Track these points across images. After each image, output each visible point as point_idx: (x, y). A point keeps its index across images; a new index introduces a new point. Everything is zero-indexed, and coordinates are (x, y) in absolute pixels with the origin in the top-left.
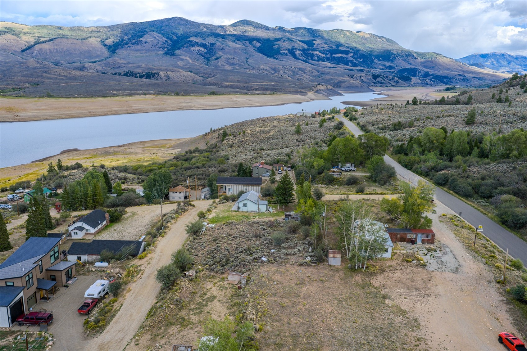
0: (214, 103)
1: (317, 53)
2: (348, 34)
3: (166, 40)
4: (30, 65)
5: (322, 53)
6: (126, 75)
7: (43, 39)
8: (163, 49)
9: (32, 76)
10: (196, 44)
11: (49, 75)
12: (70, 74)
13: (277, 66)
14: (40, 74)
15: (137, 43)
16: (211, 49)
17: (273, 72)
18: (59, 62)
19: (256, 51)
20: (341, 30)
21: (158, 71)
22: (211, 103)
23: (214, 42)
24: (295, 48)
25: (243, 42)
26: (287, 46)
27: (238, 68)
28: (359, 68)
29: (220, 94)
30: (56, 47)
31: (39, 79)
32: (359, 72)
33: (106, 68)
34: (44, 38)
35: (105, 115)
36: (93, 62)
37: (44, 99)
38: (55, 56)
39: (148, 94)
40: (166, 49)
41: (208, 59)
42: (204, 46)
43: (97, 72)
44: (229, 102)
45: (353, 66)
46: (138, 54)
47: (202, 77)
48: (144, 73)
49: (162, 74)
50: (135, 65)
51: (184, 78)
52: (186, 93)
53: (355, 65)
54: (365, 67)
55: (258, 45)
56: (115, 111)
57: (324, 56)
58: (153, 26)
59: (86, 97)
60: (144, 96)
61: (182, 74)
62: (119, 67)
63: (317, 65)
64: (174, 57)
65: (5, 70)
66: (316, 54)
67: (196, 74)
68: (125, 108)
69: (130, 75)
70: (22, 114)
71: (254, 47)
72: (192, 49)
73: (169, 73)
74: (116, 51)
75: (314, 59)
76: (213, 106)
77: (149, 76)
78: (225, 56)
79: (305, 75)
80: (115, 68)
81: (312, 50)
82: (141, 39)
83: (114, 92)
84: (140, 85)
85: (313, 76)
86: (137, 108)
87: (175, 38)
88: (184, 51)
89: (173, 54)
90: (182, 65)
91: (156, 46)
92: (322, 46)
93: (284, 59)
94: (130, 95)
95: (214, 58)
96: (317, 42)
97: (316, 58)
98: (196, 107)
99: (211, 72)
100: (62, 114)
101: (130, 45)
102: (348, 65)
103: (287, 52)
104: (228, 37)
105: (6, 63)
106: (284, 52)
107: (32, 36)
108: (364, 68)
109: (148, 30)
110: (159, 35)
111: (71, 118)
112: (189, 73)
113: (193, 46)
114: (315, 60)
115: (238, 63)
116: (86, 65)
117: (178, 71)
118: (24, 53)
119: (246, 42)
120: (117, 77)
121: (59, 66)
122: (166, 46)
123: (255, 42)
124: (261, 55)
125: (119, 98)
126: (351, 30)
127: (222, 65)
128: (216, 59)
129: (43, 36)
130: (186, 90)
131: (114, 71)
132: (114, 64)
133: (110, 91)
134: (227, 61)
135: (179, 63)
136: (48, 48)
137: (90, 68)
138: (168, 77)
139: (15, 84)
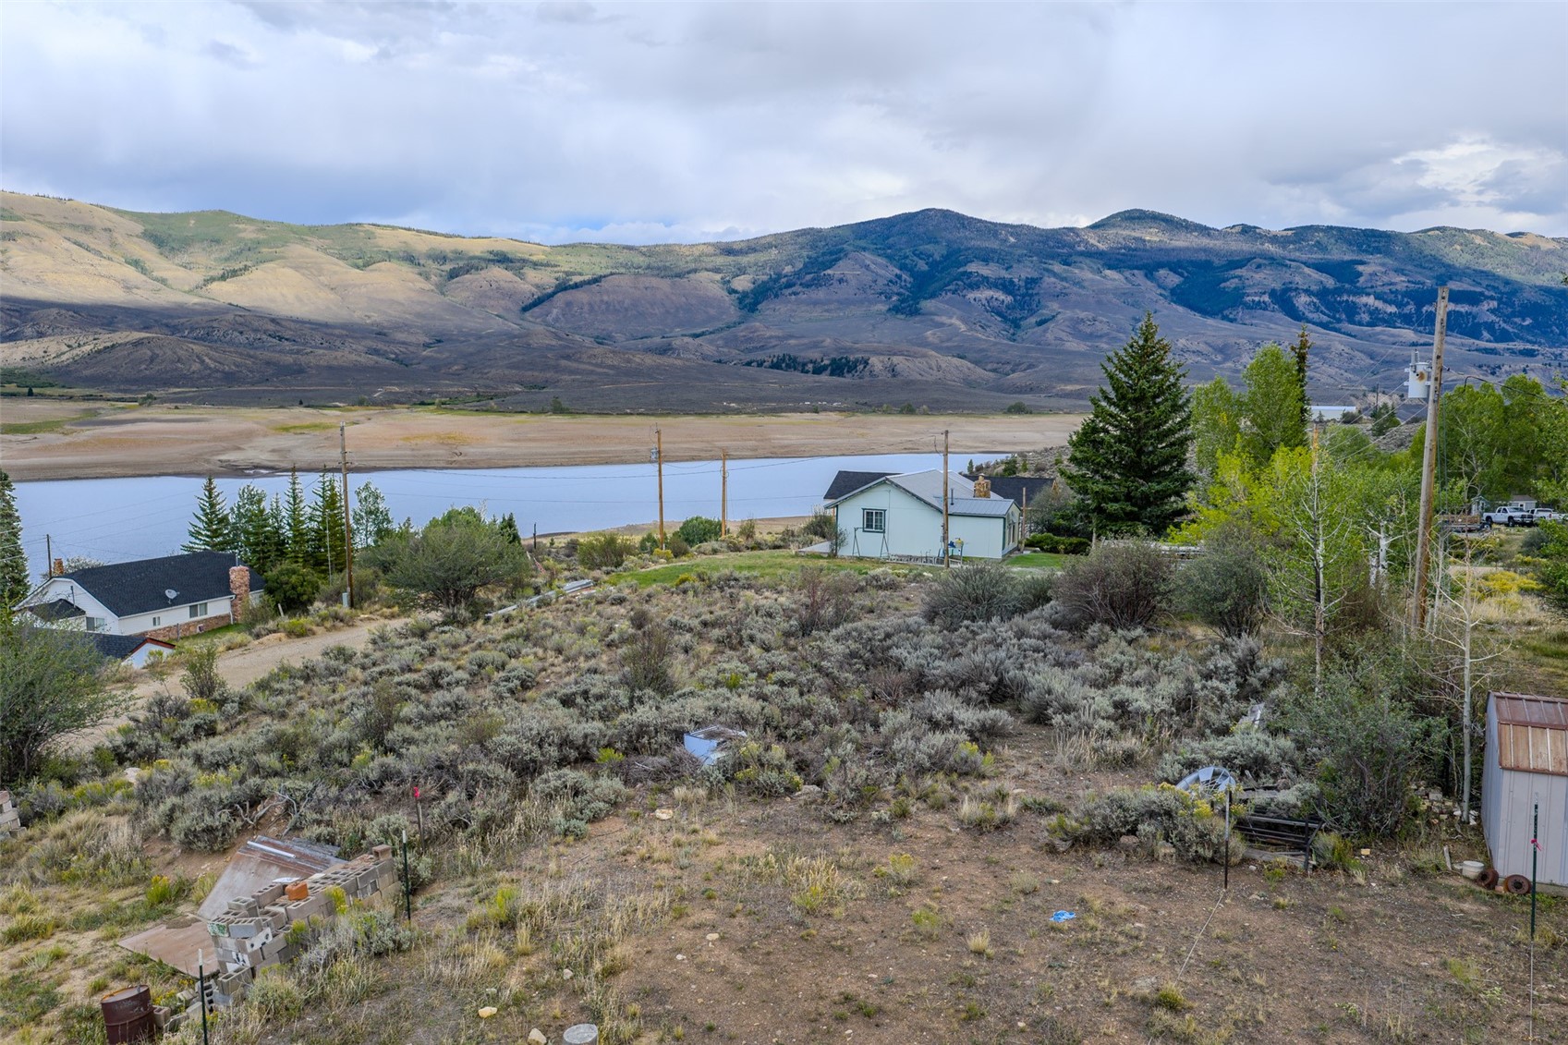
0: (1017, 434)
1: (1370, 300)
2: (1478, 240)
3: (898, 272)
4: (534, 342)
5: (1385, 301)
6: (775, 366)
7: (577, 279)
8: (888, 297)
9: (531, 365)
10: (985, 282)
11: (574, 365)
12: (629, 361)
13: (1232, 341)
14: (553, 363)
15: (816, 283)
16: (1027, 294)
17: (1219, 358)
18: (610, 337)
19: (1165, 298)
20: (1455, 229)
21: (866, 356)
23: (1036, 275)
24: (1294, 286)
25: (1127, 274)
26: (1266, 282)
27: (1104, 345)
28: (1519, 345)
29: (1040, 413)
30: (605, 298)
31: (550, 374)
32: (1521, 358)
33: (726, 350)
34: (581, 274)
35: (693, 459)
36: (696, 336)
37: (543, 417)
38: (603, 322)
39: (825, 410)
40: (895, 298)
41: (1016, 324)
42: (1006, 286)
43: (704, 359)
45: (1496, 341)
46: (816, 313)
47: (994, 371)
48: (826, 362)
49: (876, 362)
50: (805, 341)
51: (940, 374)
52: (937, 407)
53: (1504, 336)
54: (1540, 344)
55: (1173, 280)
56: (722, 449)
57: (1392, 309)
58: (865, 236)
59: (653, 415)
60: (815, 415)
61: (933, 364)
62: (762, 348)
63: (1368, 338)
64: (918, 318)
65: (471, 354)
66: (1366, 305)
67: (976, 363)
68: (752, 445)
69: (788, 366)
70: (472, 451)
71: (1159, 286)
72: (971, 295)
73: (895, 359)
74: (759, 307)
75: (1357, 318)
76: (1015, 444)
77: (840, 367)
78: (1069, 313)
79: (1325, 367)
80: (750, 351)
81: (1349, 293)
82: (829, 272)
83: (732, 404)
84: (810, 390)
85: (1354, 371)
86: (786, 442)
87: (923, 266)
88: (947, 302)
89: (915, 312)
90: (936, 341)
91: (869, 291)
92: (1386, 279)
93: (1254, 321)
94: (774, 411)
95: (1033, 320)
96: (1372, 267)
97: (1366, 317)
99: (1020, 357)
101: (798, 288)
102: (1477, 336)
103: (1266, 298)
104: (1081, 259)
105: (480, 337)
106: (1257, 299)
107: (551, 272)
108: (1536, 347)
109: (851, 248)
110: (879, 260)
112: (956, 361)
113: (974, 286)
114: (1360, 324)
115: (1107, 334)
116: (677, 343)
117: (924, 356)
118: (527, 314)
119: (1136, 272)
120: (753, 370)
121: (606, 344)
122: (895, 289)
123: (1162, 272)
124: (1181, 309)
125: (743, 418)
126: (1489, 229)
127: (1056, 338)
128: (1040, 323)
129: (579, 270)
130: (938, 401)
131: (748, 358)
132: (750, 340)
133: (721, 402)
134: (1074, 328)
135: (929, 334)
136: (585, 301)
137: (686, 349)
138: (893, 371)
139: (486, 387)
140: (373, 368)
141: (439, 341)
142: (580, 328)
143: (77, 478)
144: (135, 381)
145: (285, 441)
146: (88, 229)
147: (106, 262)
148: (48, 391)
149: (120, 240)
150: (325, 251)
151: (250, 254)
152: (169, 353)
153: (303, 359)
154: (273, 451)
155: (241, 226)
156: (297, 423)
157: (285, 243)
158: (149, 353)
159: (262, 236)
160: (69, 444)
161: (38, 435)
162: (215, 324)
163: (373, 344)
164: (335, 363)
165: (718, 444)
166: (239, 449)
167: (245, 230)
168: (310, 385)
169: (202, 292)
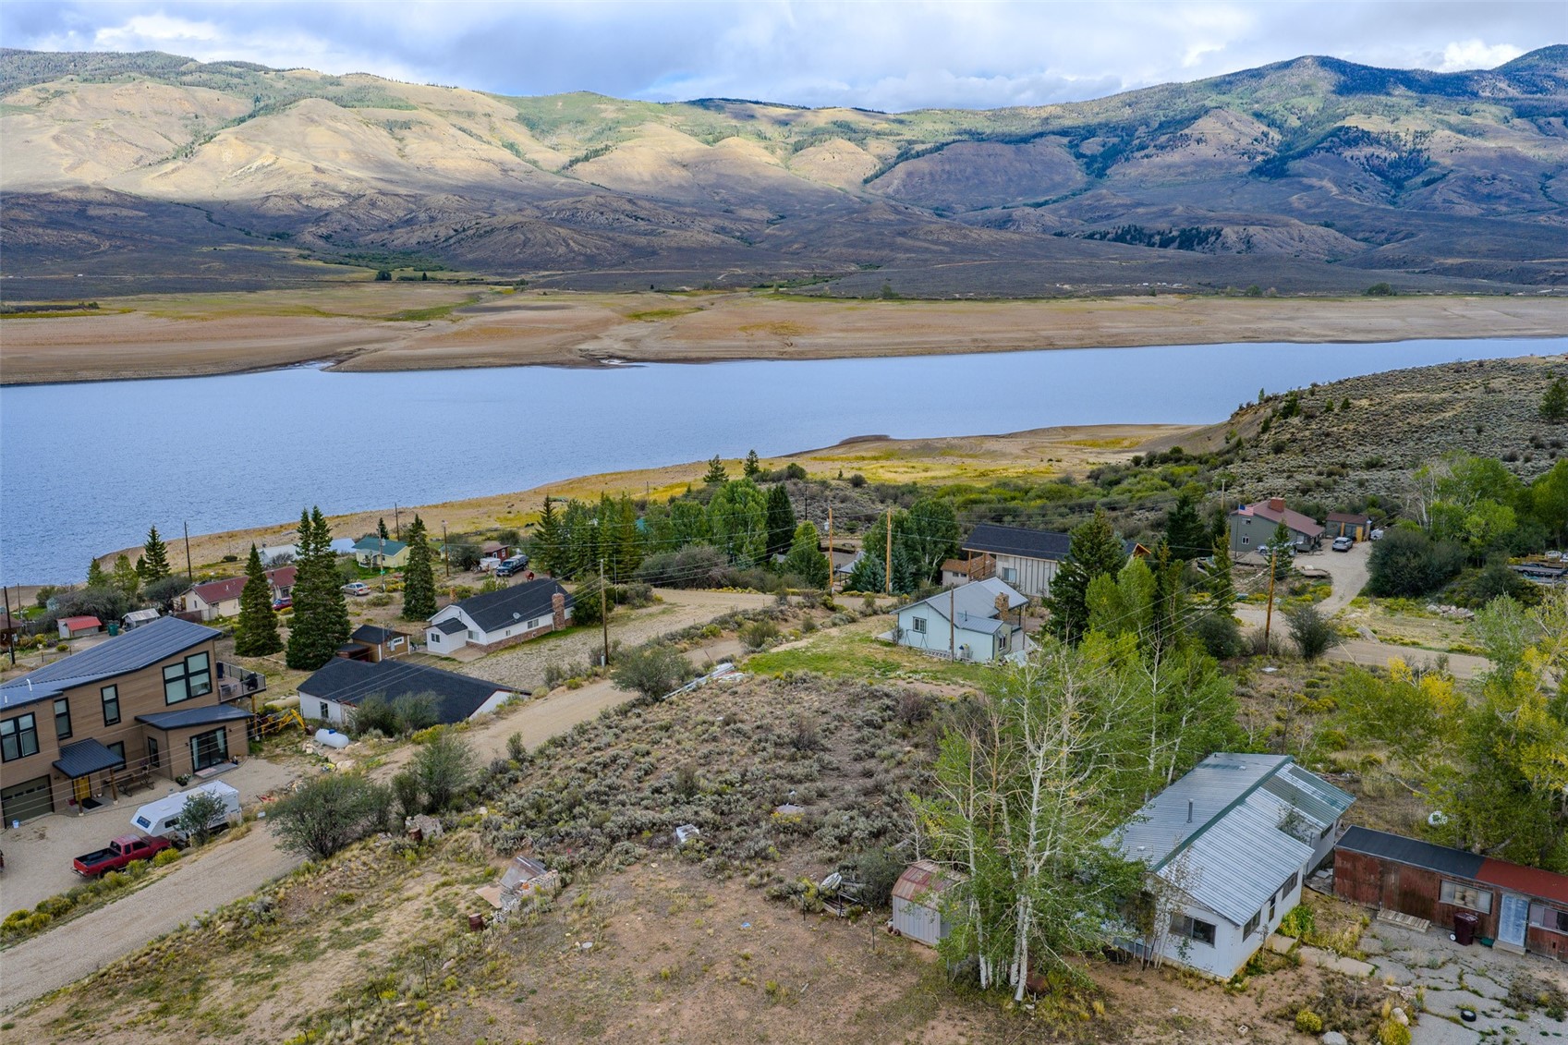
0: (1373, 321)
3: (1266, 129)
4: (873, 217)
6: (1120, 238)
7: (919, 147)
8: (1252, 158)
9: (868, 243)
10: (1364, 138)
11: (910, 242)
12: (965, 236)
14: (888, 240)
15: (1172, 144)
16: (1414, 150)
18: (949, 208)
21: (1218, 226)
22: (1363, 323)
23: (1427, 128)
27: (1504, 209)
29: (1406, 295)
30: (947, 167)
31: (885, 253)
33: (1069, 220)
34: (923, 142)
35: (1016, 349)
36: (1039, 205)
37: (873, 304)
38: (943, 192)
39: (1163, 292)
40: (1259, 158)
41: (1399, 185)
42: (1391, 142)
43: (1044, 231)
44: (1431, 321)
46: (1169, 178)
47: (1365, 240)
48: (1175, 233)
49: (1230, 233)
50: (1154, 209)
51: (1302, 246)
52: (1286, 289)
56: (1047, 338)
58: (1230, 91)
59: (981, 300)
60: (1151, 299)
61: (1296, 234)
62: (1108, 218)
64: (1283, 181)
65: (811, 232)
67: (1345, 231)
68: (1077, 332)
69: (1133, 238)
70: (802, 341)
72: (1348, 153)
73: (1252, 230)
74: (1108, 172)
76: (1370, 332)
77: (1188, 239)
78: (1463, 171)
80: (1095, 221)
82: (1186, 131)
83: (1066, 286)
84: (1153, 267)
86: (1114, 331)
87: (1294, 122)
88: (1319, 162)
89: (1281, 174)
90: (1302, 206)
91: (1230, 151)
94: (1108, 294)
95: (1419, 180)
98: (1307, 334)
99: (1398, 224)
100: (899, 344)
101: (1150, 150)
105: (821, 213)
107: (894, 141)
109: (1213, 104)
110: (1245, 116)
111: (922, 354)
112: (1322, 230)
113: (1353, 143)
115: (1508, 195)
116: (1017, 214)
117: (1286, 225)
118: (868, 185)
120: (1093, 244)
121: (947, 217)
122: (1260, 148)
125: (1074, 304)
127: (1445, 201)
128: (1427, 184)
129: (921, 138)
130: (1289, 281)
131: (1089, 229)
132: (1097, 208)
133: (1054, 283)
134: (1468, 188)
135: (1295, 200)
136: (927, 171)
137: (1027, 220)
138: (1248, 243)
139: (823, 267)
140: (719, 249)
141: (782, 217)
142: (920, 198)
143: (463, 367)
144: (510, 265)
145: (638, 329)
146: (470, 115)
147: (485, 146)
148: (439, 275)
149: (498, 125)
150: (678, 128)
151: (611, 133)
152: (539, 236)
153: (656, 240)
154: (626, 340)
155: (603, 106)
156: (648, 310)
157: (642, 121)
158: (522, 237)
159: (621, 116)
160: (456, 334)
161: (431, 322)
162: (579, 206)
163: (720, 222)
164: (684, 244)
165: (1044, 333)
166: (596, 338)
167: (606, 110)
168: (662, 268)
169: (568, 173)
